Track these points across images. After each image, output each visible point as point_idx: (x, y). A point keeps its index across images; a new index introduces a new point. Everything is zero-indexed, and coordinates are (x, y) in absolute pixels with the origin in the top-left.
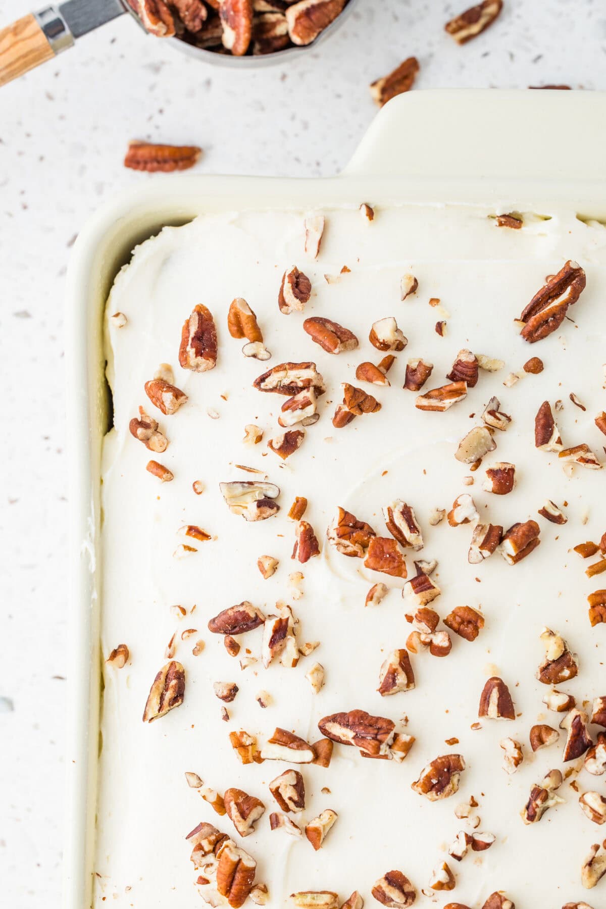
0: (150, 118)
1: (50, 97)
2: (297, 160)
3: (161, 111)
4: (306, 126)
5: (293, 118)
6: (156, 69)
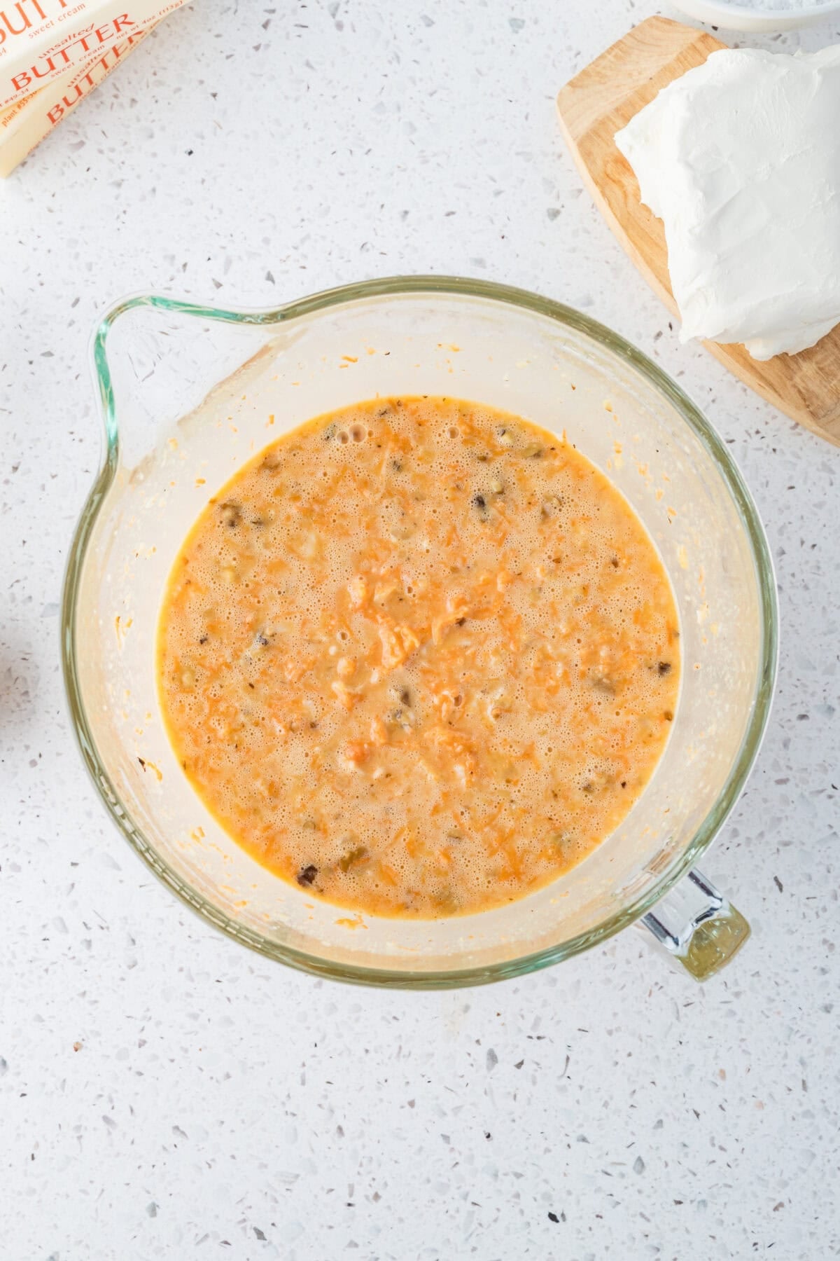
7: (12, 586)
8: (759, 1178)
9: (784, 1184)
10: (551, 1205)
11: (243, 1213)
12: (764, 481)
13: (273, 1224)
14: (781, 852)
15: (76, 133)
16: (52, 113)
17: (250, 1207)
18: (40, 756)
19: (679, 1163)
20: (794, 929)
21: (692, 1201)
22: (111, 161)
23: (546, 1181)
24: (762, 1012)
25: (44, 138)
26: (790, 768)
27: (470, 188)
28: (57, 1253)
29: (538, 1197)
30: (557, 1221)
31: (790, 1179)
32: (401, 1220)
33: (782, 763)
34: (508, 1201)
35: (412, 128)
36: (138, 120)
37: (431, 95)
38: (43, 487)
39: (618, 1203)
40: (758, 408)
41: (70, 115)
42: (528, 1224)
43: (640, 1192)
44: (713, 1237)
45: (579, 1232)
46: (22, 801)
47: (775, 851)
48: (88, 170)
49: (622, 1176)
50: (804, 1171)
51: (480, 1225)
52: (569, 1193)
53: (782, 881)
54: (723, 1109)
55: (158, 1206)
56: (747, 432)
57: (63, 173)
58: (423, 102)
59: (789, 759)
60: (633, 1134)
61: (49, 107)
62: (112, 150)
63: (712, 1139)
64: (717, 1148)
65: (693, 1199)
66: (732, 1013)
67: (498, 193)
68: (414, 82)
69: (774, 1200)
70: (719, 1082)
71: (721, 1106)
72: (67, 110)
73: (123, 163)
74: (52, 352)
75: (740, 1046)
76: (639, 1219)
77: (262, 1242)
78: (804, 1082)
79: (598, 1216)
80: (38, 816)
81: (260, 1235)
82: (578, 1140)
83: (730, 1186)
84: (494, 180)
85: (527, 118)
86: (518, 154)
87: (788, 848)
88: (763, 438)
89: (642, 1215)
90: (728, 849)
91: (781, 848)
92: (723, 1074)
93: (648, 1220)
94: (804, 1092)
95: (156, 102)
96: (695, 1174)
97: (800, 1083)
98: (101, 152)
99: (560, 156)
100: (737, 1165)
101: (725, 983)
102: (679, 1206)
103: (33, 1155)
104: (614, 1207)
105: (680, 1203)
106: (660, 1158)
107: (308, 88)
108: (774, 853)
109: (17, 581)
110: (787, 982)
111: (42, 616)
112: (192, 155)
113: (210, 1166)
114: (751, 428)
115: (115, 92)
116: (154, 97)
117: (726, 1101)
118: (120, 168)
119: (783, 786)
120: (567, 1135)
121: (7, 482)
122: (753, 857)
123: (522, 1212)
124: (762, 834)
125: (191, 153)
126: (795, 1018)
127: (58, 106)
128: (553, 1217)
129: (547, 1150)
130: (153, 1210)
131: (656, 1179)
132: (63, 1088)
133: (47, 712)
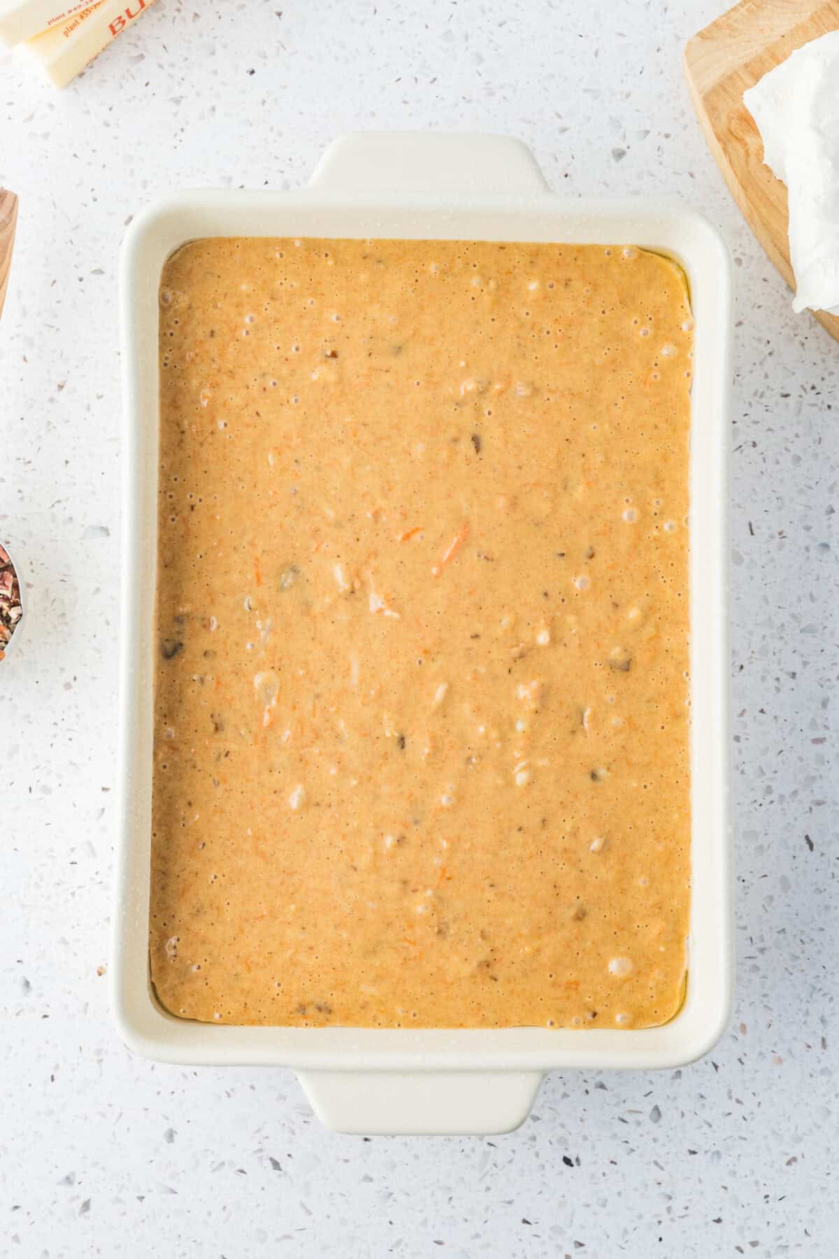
0: (176, 135)
1: (107, 125)
2: (277, 158)
3: (182, 130)
4: (280, 134)
5: (272, 129)
6: (177, 101)
7: (53, 506)
8: (774, 1133)
9: (799, 1140)
10: (567, 1149)
11: (260, 1143)
12: (817, 437)
13: (289, 1155)
14: (814, 811)
15: (137, 46)
16: (114, 25)
17: (267, 1138)
18: (75, 679)
19: (696, 1114)
20: (822, 889)
21: (706, 1152)
22: (171, 76)
23: (563, 1126)
24: (786, 969)
25: (104, 49)
26: (826, 727)
27: (535, 124)
28: (73, 1173)
29: (554, 1140)
30: (572, 1165)
31: (804, 1134)
32: (416, 1157)
33: (819, 721)
34: (524, 1144)
35: (480, 59)
36: (201, 35)
37: (500, 25)
38: (88, 409)
39: (633, 1150)
40: (815, 364)
41: (131, 27)
42: (543, 1167)
43: (655, 1140)
44: (725, 1188)
45: (593, 1176)
46: (56, 724)
47: (808, 809)
48: (147, 84)
49: (639, 1123)
50: (819, 1127)
51: (495, 1165)
52: (585, 1138)
53: (812, 839)
54: (742, 1063)
55: (176, 1132)
56: (802, 387)
57: (121, 87)
58: (491, 33)
59: (827, 719)
60: (651, 1082)
61: (111, 19)
62: (172, 65)
63: (730, 1092)
64: (734, 1100)
65: (707, 1148)
66: (756, 968)
67: (563, 130)
68: (484, 12)
69: (787, 1154)
70: (740, 1036)
71: (740, 1060)
72: (129, 22)
73: (183, 79)
74: (104, 270)
75: (762, 1002)
76: (653, 1166)
77: (278, 1172)
78: (823, 1040)
79: (612, 1162)
80: (70, 739)
81: (276, 1165)
82: (596, 1087)
83: (745, 1139)
84: (559, 116)
85: (596, 54)
86: (586, 91)
87: (821, 807)
88: (818, 394)
89: (656, 1163)
90: (761, 805)
91: (813, 807)
92: (743, 1028)
93: (662, 1168)
94: (823, 1050)
95: (220, 17)
96: (710, 1126)
97: (820, 1040)
98: (161, 66)
99: (628, 95)
100: (753, 1119)
101: (751, 939)
102: (693, 1156)
103: (52, 1077)
104: (628, 1154)
105: (694, 1153)
106: (677, 1108)
107: (375, 12)
108: (807, 812)
109: (59, 502)
110: (812, 940)
111: (82, 539)
112: (254, 75)
113: (229, 1095)
114: (807, 383)
115: (178, 5)
116: (217, 12)
117: (745, 1055)
118: (179, 84)
119: (820, 746)
120: (585, 1081)
121: (52, 400)
122: (785, 814)
123: (537, 1155)
124: (795, 793)
125: (252, 72)
126: (818, 977)
127: (120, 18)
128: (567, 1161)
129: (565, 1095)
130: (171, 1135)
131: (671, 1129)
132: (85, 1011)
133: (84, 635)
